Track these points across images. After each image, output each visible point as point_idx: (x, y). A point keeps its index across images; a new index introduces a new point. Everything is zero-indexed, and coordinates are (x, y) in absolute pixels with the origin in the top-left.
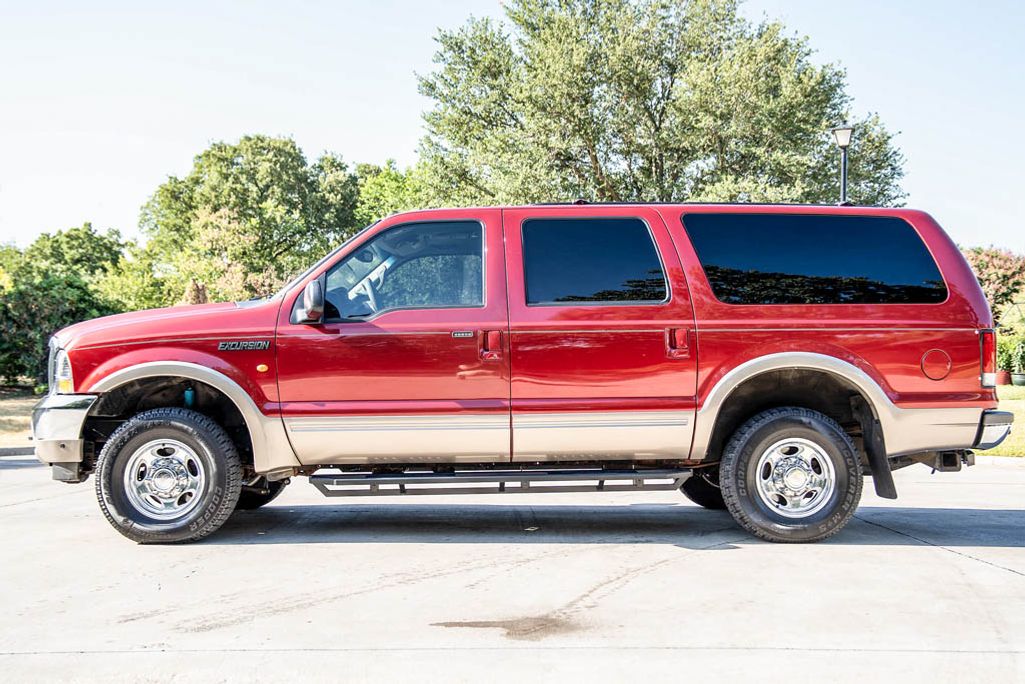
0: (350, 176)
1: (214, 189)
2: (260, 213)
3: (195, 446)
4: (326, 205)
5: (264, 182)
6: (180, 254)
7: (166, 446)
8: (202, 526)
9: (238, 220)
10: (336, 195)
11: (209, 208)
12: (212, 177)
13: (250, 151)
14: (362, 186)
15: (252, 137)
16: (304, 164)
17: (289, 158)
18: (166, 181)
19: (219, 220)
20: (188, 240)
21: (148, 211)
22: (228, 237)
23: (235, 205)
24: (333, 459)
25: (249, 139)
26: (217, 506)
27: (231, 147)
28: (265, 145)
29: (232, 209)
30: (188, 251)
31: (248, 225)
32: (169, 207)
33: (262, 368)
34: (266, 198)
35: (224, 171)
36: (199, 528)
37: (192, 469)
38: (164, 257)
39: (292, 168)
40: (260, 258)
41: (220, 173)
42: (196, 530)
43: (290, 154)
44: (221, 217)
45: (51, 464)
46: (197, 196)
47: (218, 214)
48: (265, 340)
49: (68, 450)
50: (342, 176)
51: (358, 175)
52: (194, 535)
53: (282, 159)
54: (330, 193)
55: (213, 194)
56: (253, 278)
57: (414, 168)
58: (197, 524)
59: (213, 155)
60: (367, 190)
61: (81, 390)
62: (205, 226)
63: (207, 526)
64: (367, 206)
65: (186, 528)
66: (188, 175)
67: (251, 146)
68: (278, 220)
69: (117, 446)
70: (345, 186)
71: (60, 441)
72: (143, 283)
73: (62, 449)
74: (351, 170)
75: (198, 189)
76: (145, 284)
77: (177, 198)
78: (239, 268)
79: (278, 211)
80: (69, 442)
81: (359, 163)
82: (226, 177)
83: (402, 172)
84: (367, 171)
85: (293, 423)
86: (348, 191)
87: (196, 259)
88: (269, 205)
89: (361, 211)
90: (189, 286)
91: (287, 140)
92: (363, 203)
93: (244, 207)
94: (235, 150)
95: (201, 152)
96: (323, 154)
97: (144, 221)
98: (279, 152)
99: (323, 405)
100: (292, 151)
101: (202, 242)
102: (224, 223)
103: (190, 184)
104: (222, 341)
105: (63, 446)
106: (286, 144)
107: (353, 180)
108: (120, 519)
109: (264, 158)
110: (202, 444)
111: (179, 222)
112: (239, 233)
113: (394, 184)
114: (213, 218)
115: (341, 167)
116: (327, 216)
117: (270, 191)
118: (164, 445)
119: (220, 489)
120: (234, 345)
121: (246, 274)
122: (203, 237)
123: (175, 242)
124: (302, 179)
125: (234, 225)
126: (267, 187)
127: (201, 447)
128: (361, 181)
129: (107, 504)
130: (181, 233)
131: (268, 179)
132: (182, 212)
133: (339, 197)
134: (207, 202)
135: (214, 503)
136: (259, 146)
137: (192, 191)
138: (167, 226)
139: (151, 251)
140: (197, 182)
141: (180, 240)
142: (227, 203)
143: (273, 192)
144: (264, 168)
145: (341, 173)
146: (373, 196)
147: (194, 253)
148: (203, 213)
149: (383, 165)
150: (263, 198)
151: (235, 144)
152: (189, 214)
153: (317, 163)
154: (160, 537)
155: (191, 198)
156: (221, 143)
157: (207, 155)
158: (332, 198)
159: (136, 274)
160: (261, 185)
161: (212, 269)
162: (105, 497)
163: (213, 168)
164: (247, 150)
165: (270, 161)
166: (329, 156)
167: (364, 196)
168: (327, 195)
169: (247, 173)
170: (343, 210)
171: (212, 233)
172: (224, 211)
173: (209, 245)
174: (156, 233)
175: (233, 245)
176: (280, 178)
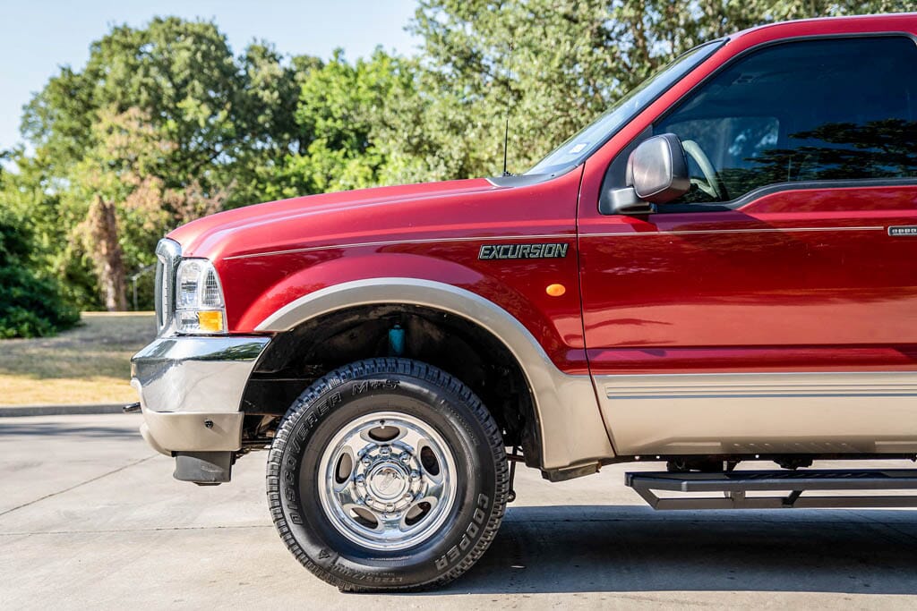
0: (285, 70)
1: (120, 83)
2: (177, 115)
3: (441, 424)
4: (259, 106)
5: (182, 76)
6: (79, 165)
7: (387, 424)
8: (457, 561)
9: (152, 122)
10: (272, 93)
11: (114, 107)
12: (115, 68)
13: (162, 35)
14: (304, 81)
15: (163, 18)
16: (229, 54)
17: (210, 46)
18: (58, 74)
19: (128, 122)
20: (87, 148)
21: (31, 112)
22: (140, 144)
23: (148, 104)
24: (661, 445)
25: (159, 21)
26: (481, 527)
27: (138, 32)
28: (181, 28)
29: (143, 109)
30: (89, 162)
31: (164, 129)
32: (63, 106)
33: (555, 290)
34: (184, 96)
35: (131, 61)
36: (451, 565)
37: (429, 463)
38: (57, 168)
39: (216, 58)
40: (179, 171)
41: (127, 64)
42: (446, 569)
43: (211, 41)
44: (130, 119)
45: (174, 454)
46: (98, 91)
47: (125, 115)
48: (562, 241)
49: (220, 430)
50: (278, 70)
51: (294, 68)
52: (442, 577)
53: (204, 47)
54: (264, 89)
55: (119, 90)
56: (172, 195)
57: (367, 59)
58: (448, 558)
59: (117, 42)
60: (310, 85)
61: (241, 328)
62: (110, 132)
63: (463, 561)
64: (311, 107)
65: (428, 565)
66: (85, 66)
67: (164, 30)
68: (202, 123)
69: (307, 425)
70: (281, 82)
71: (206, 416)
72: (34, 200)
73: (208, 430)
74: (286, 63)
75: (101, 84)
76: (37, 202)
77: (72, 96)
78: (153, 183)
79: (201, 112)
80: (221, 416)
81: (295, 55)
82: (134, 68)
83: (353, 64)
84: (305, 63)
85: (611, 383)
86: (285, 88)
87: (100, 171)
88: (189, 104)
89: (303, 113)
90: (94, 205)
91: (207, 23)
92: (304, 103)
93: (157, 108)
94: (143, 36)
95: (99, 38)
96: (252, 42)
97: (26, 125)
98: (199, 38)
99: (663, 354)
100: (214, 37)
101: (108, 149)
102: (134, 125)
103: (89, 78)
104: (485, 243)
105: (210, 424)
106: (207, 28)
107: (290, 74)
108: (314, 552)
109: (180, 45)
110: (453, 421)
111: (76, 124)
112: (154, 139)
113: (344, 80)
114: (120, 120)
115: (274, 58)
116: (261, 119)
117: (189, 88)
118: (382, 421)
119: (487, 499)
120: (506, 251)
121: (162, 191)
122: (108, 144)
123: (71, 150)
124: (229, 72)
125: (149, 130)
126: (186, 82)
127: (451, 426)
128: (299, 76)
129: (291, 524)
130: (81, 138)
131: (187, 72)
132: (79, 113)
133: (276, 94)
134: (112, 99)
135: (475, 522)
136: (173, 30)
137: (92, 86)
138: (61, 129)
139: (43, 160)
140: (96, 75)
141: (77, 148)
142: (138, 101)
143: (193, 90)
144: (181, 58)
145: (275, 65)
146: (318, 95)
147: (97, 164)
148: (108, 115)
149: (327, 58)
150: (180, 96)
151: (143, 28)
152: (89, 115)
153: (244, 54)
154: (385, 580)
155: (90, 95)
156: (125, 26)
157: (108, 41)
158: (266, 96)
159: (23, 189)
160: (178, 80)
161: (119, 185)
162: (287, 513)
163: (116, 59)
164: (159, 35)
165: (188, 49)
166: (259, 43)
167: (306, 95)
168: (261, 93)
169: (159, 64)
170: (280, 112)
171: (118, 139)
172: (134, 111)
173: (116, 155)
174: (45, 139)
175: (146, 154)
176: (201, 70)
